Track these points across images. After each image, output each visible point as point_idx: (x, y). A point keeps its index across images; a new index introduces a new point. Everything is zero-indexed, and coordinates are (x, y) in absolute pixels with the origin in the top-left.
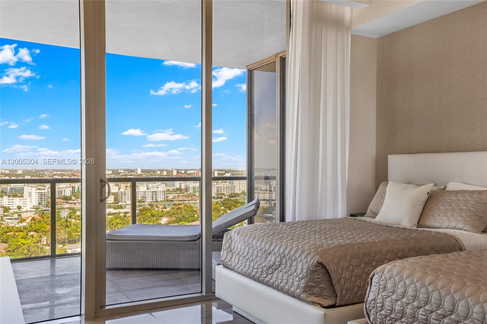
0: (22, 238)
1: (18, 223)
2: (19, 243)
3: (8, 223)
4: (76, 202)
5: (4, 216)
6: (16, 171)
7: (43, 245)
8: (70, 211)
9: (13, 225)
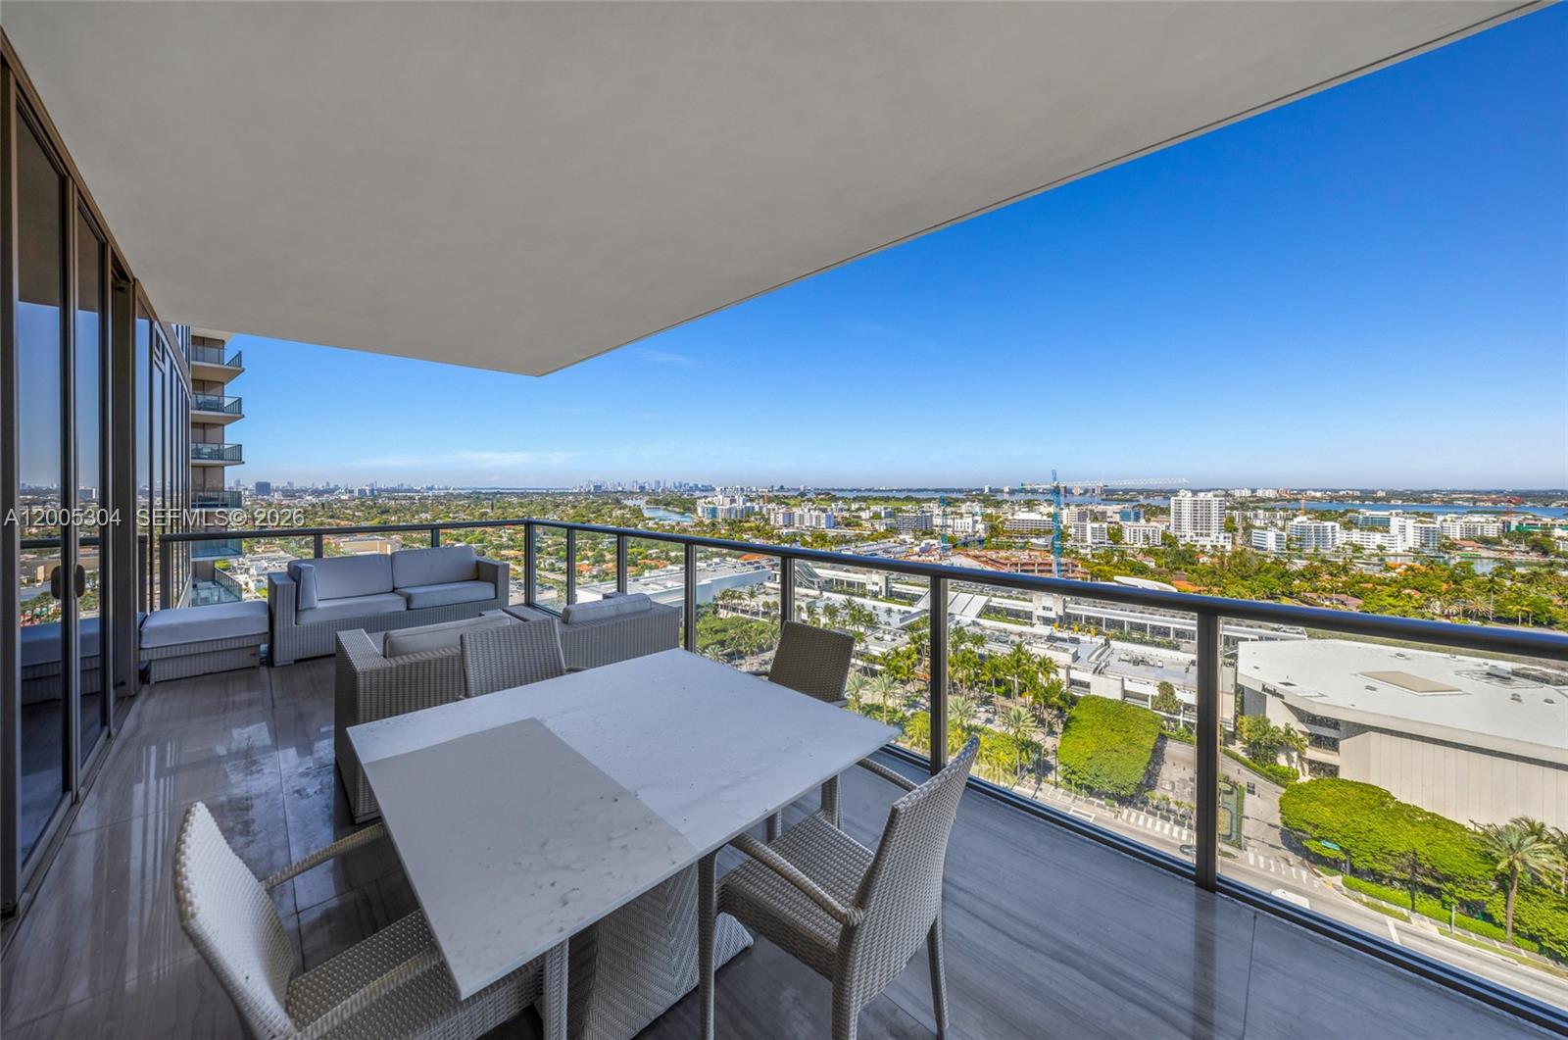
0: (1390, 596)
1: (1381, 571)
2: (1385, 603)
3: (1361, 569)
4: (1510, 548)
5: (1354, 557)
6: (1374, 492)
7: (1434, 614)
8: (1497, 565)
9: (1371, 573)
